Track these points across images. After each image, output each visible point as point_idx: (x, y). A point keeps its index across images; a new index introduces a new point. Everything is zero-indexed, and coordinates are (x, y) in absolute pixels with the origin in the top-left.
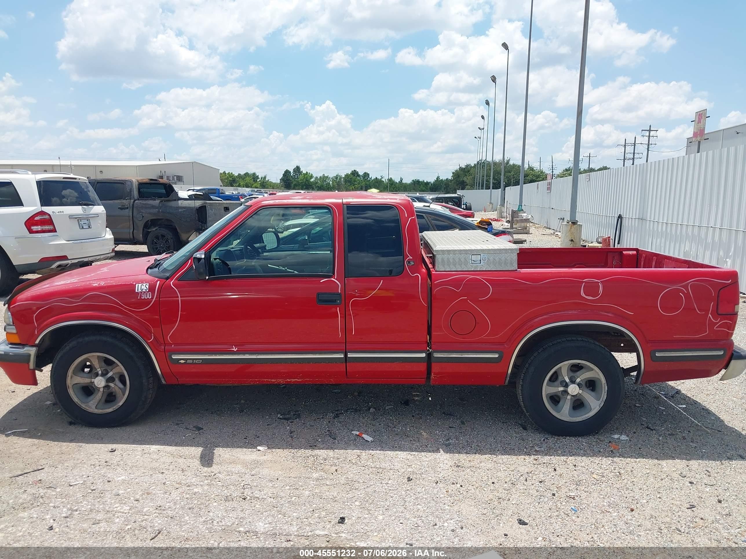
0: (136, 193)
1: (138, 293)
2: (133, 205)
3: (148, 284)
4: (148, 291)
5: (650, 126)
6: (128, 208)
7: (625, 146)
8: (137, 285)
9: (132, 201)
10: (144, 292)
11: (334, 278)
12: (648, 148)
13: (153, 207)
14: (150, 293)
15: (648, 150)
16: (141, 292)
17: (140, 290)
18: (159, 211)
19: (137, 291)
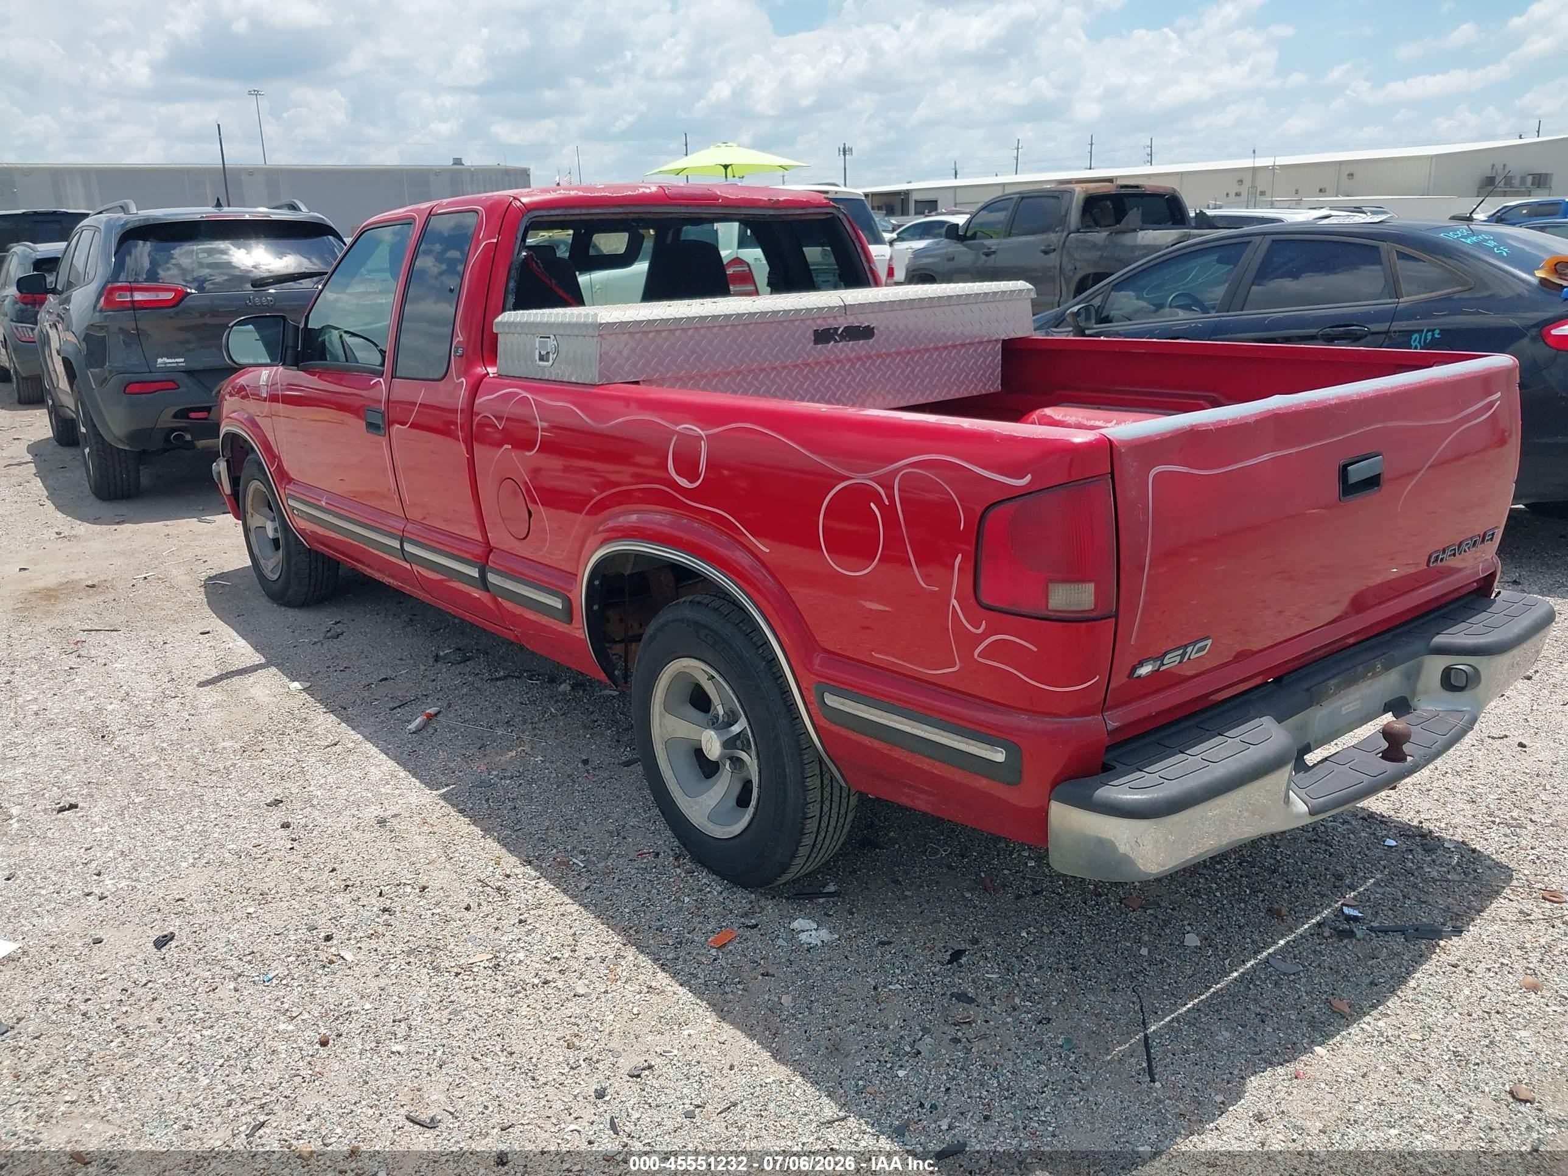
0: (1074, 218)
2: (1064, 243)
6: (1054, 250)
9: (1065, 234)
11: (383, 378)
13: (1094, 246)
18: (1101, 257)
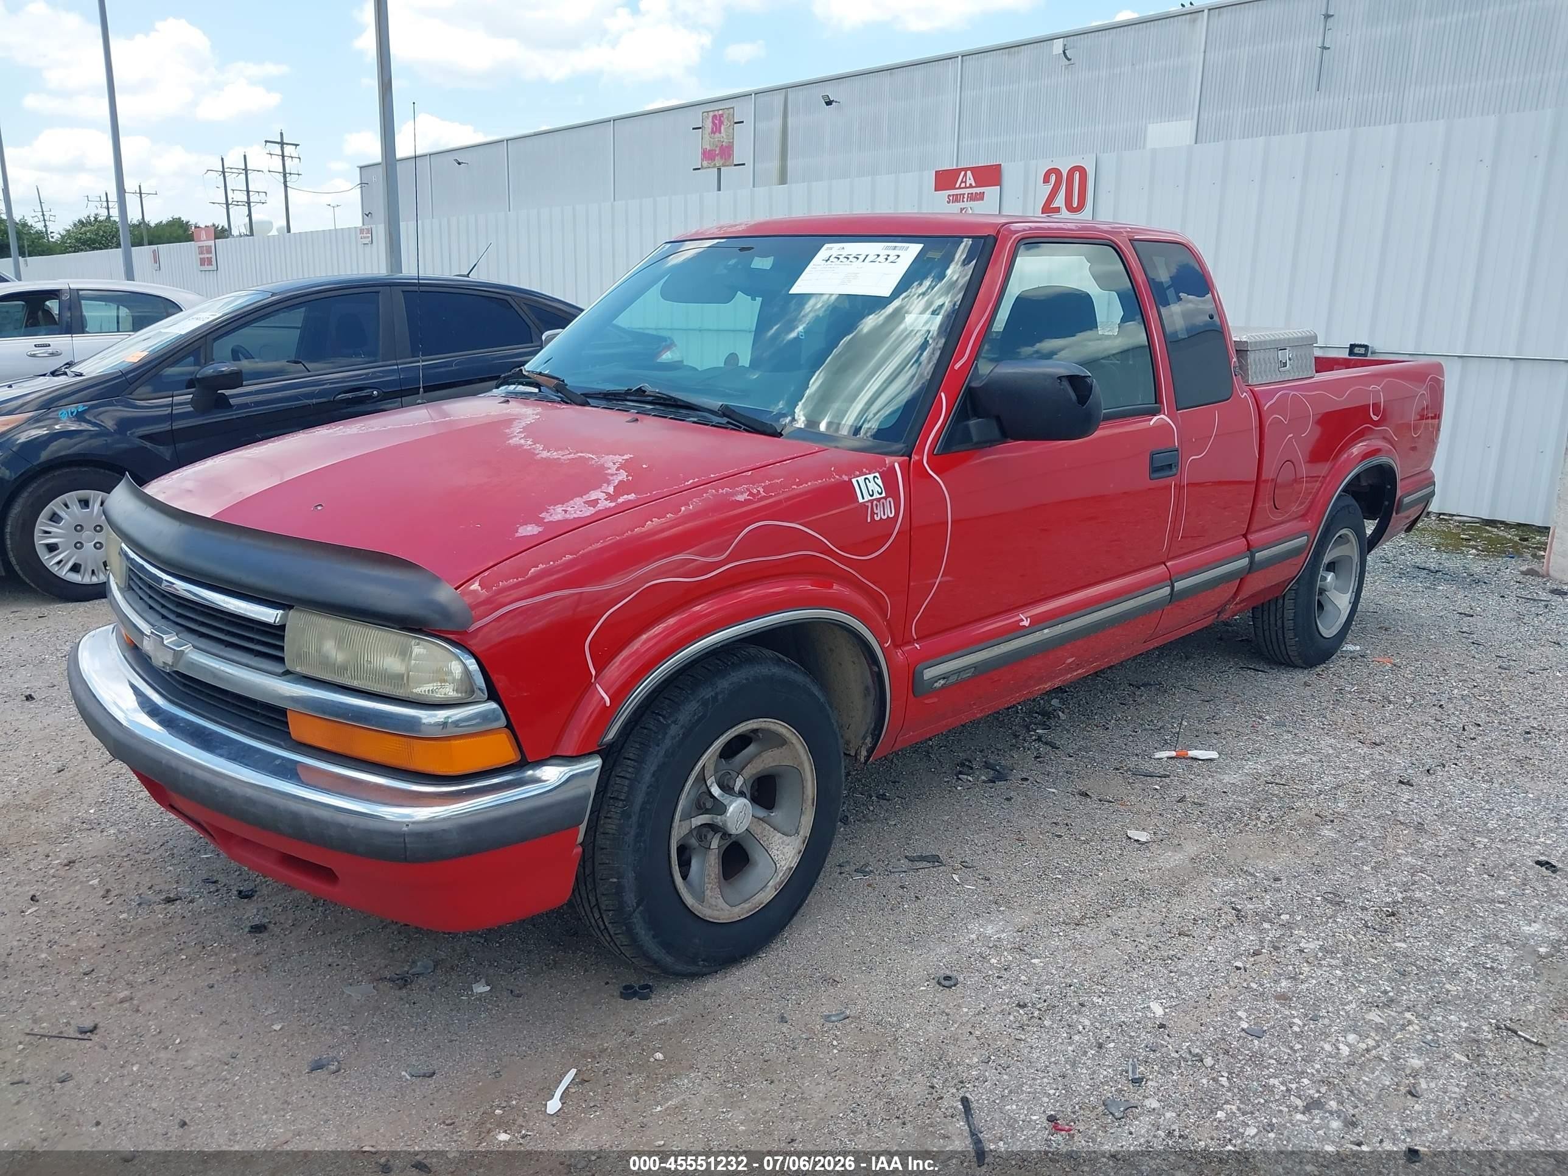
1: (864, 506)
3: (877, 475)
4: (884, 495)
5: (282, 134)
7: (224, 172)
8: (854, 481)
10: (878, 500)
11: (1164, 414)
12: (285, 182)
14: (891, 499)
15: (286, 186)
16: (872, 501)
17: (867, 498)
19: (861, 500)
